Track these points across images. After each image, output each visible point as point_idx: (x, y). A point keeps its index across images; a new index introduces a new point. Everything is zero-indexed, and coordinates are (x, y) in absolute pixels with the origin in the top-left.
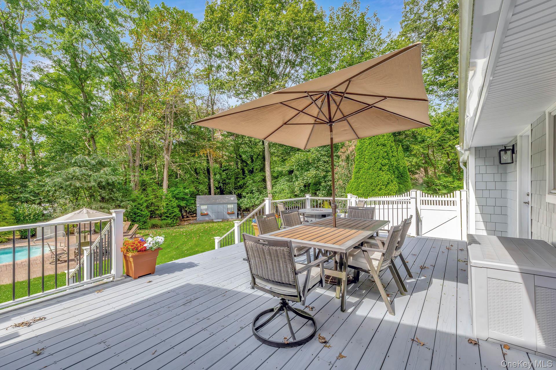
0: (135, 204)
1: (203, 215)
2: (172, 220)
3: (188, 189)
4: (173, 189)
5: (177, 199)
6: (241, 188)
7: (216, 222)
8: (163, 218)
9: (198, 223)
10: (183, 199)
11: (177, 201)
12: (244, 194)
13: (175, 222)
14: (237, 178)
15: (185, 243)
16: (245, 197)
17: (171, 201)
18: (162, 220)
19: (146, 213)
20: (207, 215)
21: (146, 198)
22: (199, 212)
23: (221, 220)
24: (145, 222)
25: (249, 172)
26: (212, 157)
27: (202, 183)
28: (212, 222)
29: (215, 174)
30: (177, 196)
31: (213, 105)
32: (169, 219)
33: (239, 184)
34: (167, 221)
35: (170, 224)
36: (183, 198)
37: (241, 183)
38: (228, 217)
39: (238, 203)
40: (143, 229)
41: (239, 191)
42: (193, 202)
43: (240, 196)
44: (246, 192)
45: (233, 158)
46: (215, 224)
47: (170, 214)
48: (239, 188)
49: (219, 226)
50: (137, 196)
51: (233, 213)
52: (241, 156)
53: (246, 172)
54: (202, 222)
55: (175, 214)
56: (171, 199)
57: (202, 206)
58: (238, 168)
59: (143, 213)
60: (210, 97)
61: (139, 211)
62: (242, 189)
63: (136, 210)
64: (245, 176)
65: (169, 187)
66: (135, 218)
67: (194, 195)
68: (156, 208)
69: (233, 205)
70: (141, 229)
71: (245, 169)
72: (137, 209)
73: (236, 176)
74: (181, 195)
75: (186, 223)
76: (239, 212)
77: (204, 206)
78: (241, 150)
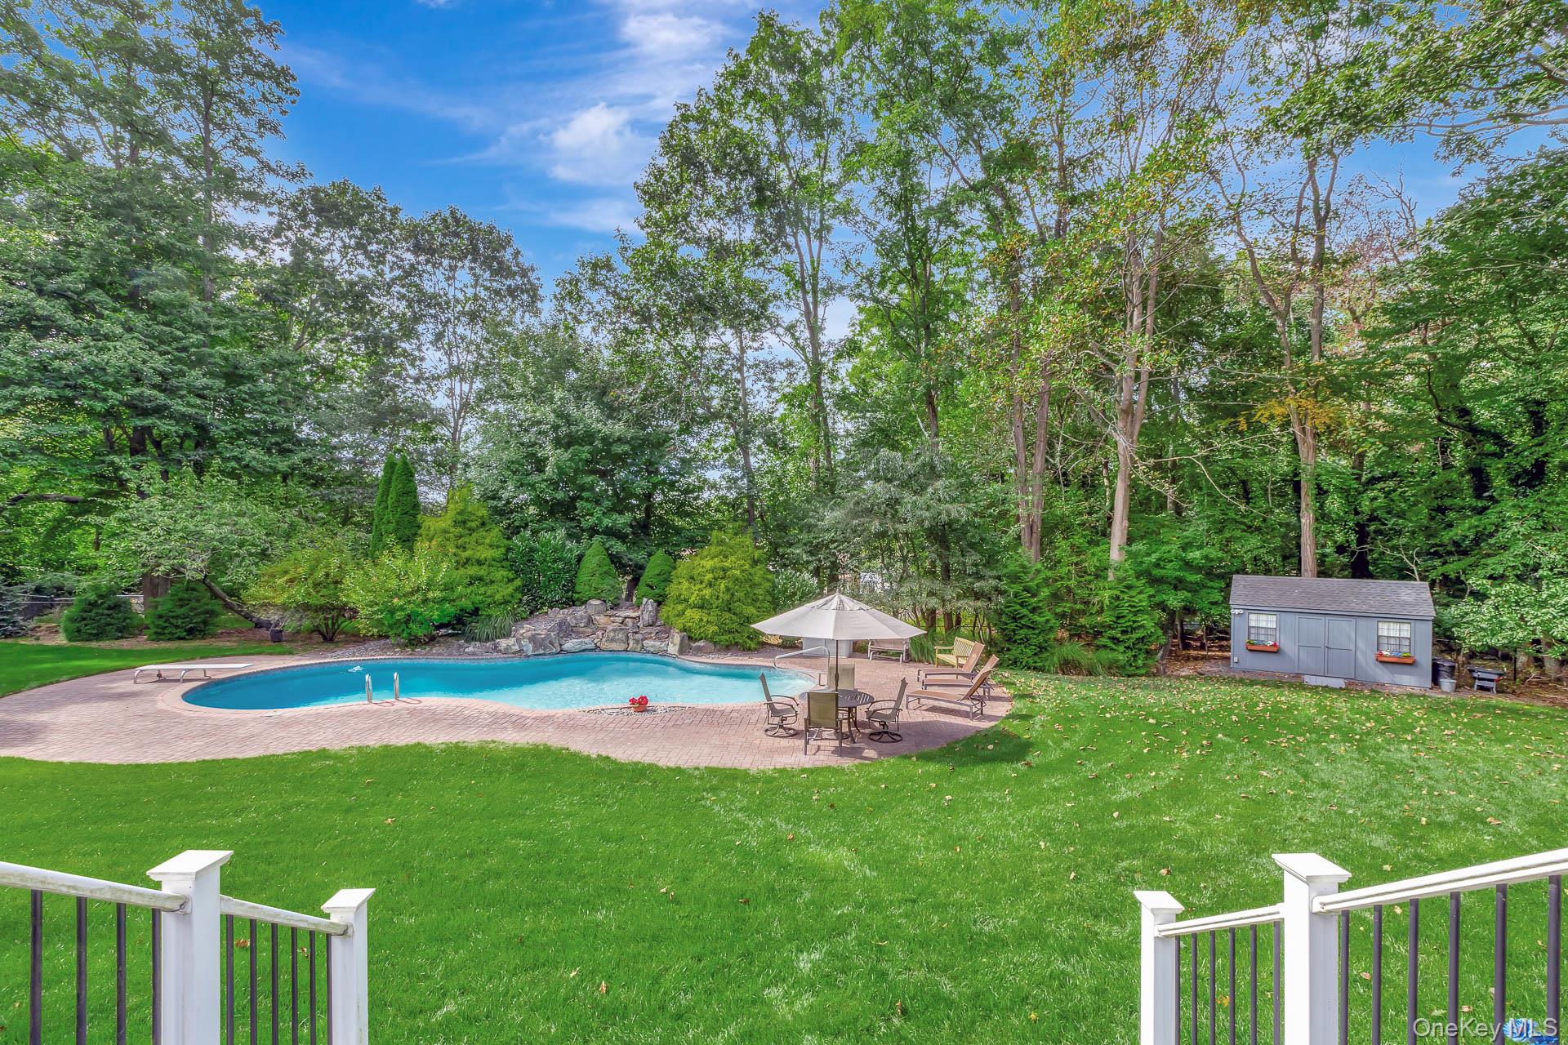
0: (1017, 587)
1: (1254, 649)
2: (1130, 654)
3: (1200, 547)
4: (1138, 546)
5: (1154, 581)
6: (1465, 553)
7: (1314, 689)
8: (1103, 641)
9: (1229, 681)
10: (1178, 584)
11: (1151, 591)
12: (1474, 581)
13: (1140, 663)
14: (1442, 510)
15: (1135, 765)
16: (1480, 596)
17: (1129, 587)
18: (1098, 647)
19: (1048, 621)
20: (1276, 651)
21: (1049, 574)
22: (1238, 640)
23: (1340, 683)
24: (1042, 649)
25: (1513, 481)
26: (1308, 427)
27: (1258, 529)
28: (1296, 682)
29: (1321, 492)
30: (1156, 572)
31: (1321, 222)
32: (1121, 649)
33: (1447, 536)
34: (1115, 654)
35: (1123, 667)
36: (1180, 580)
37: (1464, 529)
38: (1383, 675)
39: (1437, 623)
40: (1035, 668)
41: (1453, 567)
42: (1217, 596)
43: (1452, 588)
44: (1489, 571)
45: (1421, 423)
46: (1303, 699)
47: (1124, 632)
48: (1450, 553)
49: (1322, 709)
50: (1023, 567)
51: (1405, 663)
52: (1464, 413)
53: (1499, 482)
54: (1250, 680)
55: (1139, 634)
56: (1133, 581)
57: (1253, 617)
58: (1447, 466)
59: (1036, 618)
60: (1309, 190)
61: (1025, 611)
62: (1470, 560)
63: (1018, 607)
64: (1491, 498)
65: (1130, 540)
66: (1014, 631)
67: (1221, 576)
68: (1078, 606)
69: (1406, 627)
70: (1029, 668)
71: (1492, 472)
72: (1022, 605)
73: (1435, 504)
74: (1171, 571)
75: (1185, 672)
76: (1446, 661)
77: (1263, 617)
78: (1468, 383)
